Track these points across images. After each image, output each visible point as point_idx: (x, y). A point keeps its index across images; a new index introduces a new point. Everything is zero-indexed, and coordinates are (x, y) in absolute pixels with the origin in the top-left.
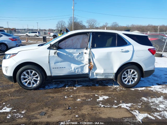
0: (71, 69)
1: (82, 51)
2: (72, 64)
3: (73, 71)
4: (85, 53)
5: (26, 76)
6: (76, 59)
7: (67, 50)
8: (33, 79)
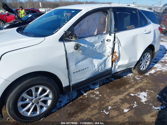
0: (95, 68)
1: (104, 38)
2: (94, 60)
3: (97, 70)
4: (107, 40)
5: (28, 100)
6: (98, 51)
7: (88, 39)
8: (41, 100)
